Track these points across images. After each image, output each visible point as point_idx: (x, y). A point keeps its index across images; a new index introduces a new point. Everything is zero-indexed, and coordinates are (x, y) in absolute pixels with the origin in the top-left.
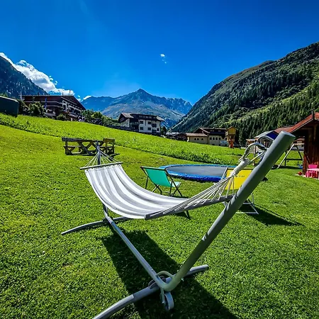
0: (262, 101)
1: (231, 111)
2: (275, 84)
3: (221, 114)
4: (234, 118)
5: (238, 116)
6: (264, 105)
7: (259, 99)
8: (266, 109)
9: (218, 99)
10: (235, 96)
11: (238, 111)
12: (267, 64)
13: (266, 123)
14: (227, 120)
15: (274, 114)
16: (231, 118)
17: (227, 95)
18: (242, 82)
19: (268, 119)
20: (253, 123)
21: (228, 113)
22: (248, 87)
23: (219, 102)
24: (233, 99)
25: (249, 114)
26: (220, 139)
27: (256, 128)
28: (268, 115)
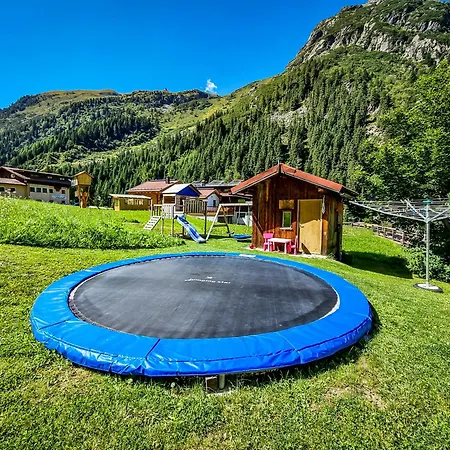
0: (108, 142)
1: (61, 147)
2: (121, 124)
3: (42, 150)
4: (67, 160)
5: (74, 158)
6: (110, 148)
7: (103, 138)
8: (114, 155)
9: (33, 123)
10: (65, 125)
11: (73, 151)
12: (110, 94)
13: (116, 173)
14: (53, 161)
15: (124, 163)
16: (62, 158)
17: (51, 122)
18: (76, 108)
19: (118, 168)
20: (98, 171)
21: (56, 149)
22: (86, 119)
23: (36, 128)
24: (62, 130)
25: (91, 157)
26: (51, 191)
27: (103, 178)
28: (118, 163)
